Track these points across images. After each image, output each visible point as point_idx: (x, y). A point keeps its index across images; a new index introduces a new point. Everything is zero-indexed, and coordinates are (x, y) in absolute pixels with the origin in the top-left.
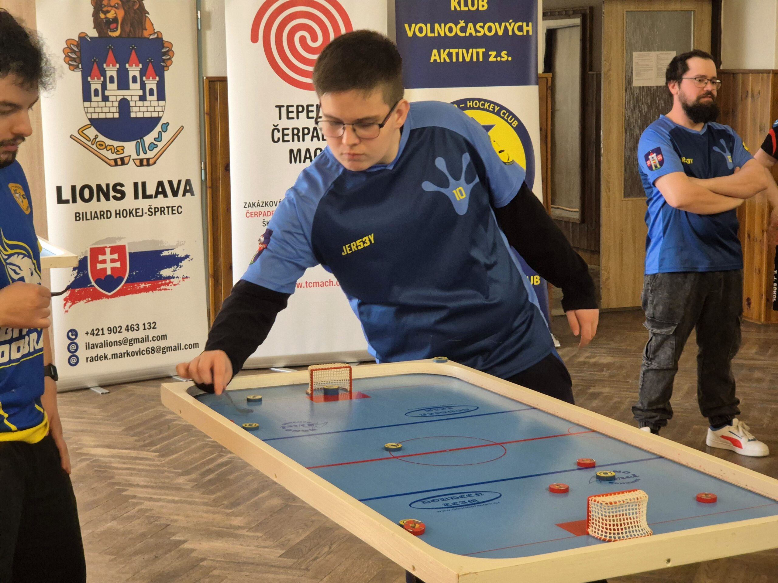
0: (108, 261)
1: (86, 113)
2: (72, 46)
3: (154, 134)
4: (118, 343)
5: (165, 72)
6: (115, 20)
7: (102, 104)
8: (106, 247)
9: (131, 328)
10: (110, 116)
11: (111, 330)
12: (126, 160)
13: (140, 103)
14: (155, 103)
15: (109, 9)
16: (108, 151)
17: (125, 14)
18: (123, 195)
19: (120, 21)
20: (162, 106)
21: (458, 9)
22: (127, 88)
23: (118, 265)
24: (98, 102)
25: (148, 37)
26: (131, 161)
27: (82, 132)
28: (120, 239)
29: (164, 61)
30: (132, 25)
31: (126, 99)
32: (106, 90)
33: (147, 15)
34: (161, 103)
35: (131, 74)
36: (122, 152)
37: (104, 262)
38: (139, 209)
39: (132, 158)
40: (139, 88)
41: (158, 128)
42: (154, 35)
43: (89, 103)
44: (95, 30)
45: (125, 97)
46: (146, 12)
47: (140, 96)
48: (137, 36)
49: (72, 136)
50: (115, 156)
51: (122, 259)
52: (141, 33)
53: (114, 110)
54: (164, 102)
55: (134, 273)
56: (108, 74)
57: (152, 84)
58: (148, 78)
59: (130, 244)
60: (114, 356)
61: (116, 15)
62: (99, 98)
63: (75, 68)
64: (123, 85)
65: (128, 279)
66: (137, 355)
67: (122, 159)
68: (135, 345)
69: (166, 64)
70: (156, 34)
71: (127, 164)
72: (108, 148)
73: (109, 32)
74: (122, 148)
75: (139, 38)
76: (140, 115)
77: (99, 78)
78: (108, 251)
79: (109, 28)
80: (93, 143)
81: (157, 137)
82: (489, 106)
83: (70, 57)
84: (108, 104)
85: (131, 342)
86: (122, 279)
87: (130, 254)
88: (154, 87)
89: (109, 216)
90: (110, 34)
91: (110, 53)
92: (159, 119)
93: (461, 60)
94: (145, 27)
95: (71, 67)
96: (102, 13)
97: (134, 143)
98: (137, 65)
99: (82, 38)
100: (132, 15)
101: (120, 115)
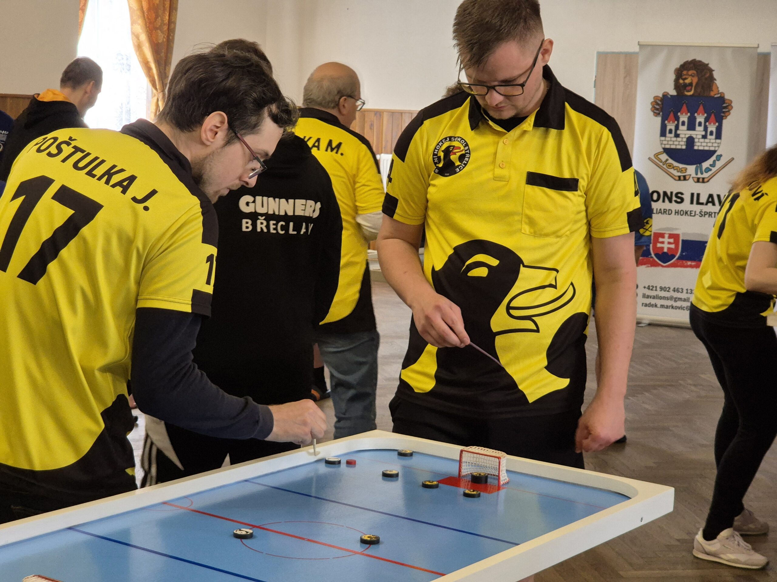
0: (666, 243)
1: (661, 144)
2: (657, 100)
3: (710, 161)
4: (666, 299)
5: (724, 120)
6: (691, 84)
7: (675, 139)
8: (665, 233)
9: (677, 290)
10: (679, 147)
11: (662, 289)
12: (687, 178)
13: (702, 140)
14: (714, 141)
15: (687, 77)
16: (675, 170)
17: (699, 80)
18: (682, 200)
19: (694, 84)
20: (718, 143)
22: (694, 129)
23: (673, 246)
24: (671, 137)
25: (714, 96)
26: (691, 179)
27: (657, 156)
28: (676, 229)
29: (724, 112)
30: (703, 88)
31: (692, 137)
32: (678, 130)
33: (714, 81)
34: (718, 141)
35: (698, 121)
36: (685, 171)
37: (663, 243)
38: (692, 211)
39: (692, 176)
40: (703, 130)
41: (714, 158)
42: (719, 95)
43: (664, 138)
45: (692, 135)
47: (702, 135)
48: (705, 95)
49: (650, 158)
50: (679, 174)
51: (676, 242)
52: (708, 93)
54: (720, 140)
55: (684, 254)
56: (681, 120)
57: (712, 128)
58: (710, 124)
59: (684, 234)
60: (662, 306)
61: (692, 81)
62: (673, 135)
63: (658, 115)
65: (679, 257)
66: (680, 308)
67: (684, 177)
68: (679, 301)
69: (725, 114)
71: (688, 180)
72: (675, 168)
74: (685, 169)
75: (707, 96)
76: (701, 148)
77: (673, 122)
78: (667, 236)
79: (685, 89)
80: (664, 164)
81: (712, 164)
83: (655, 107)
84: (679, 139)
85: (676, 300)
86: (674, 256)
87: (683, 241)
88: (714, 130)
89: (670, 213)
90: (686, 93)
91: (685, 106)
92: (714, 152)
94: (712, 89)
95: (655, 114)
96: (682, 79)
97: (694, 167)
98: (703, 114)
99: (665, 95)
100: (703, 81)
101: (687, 147)
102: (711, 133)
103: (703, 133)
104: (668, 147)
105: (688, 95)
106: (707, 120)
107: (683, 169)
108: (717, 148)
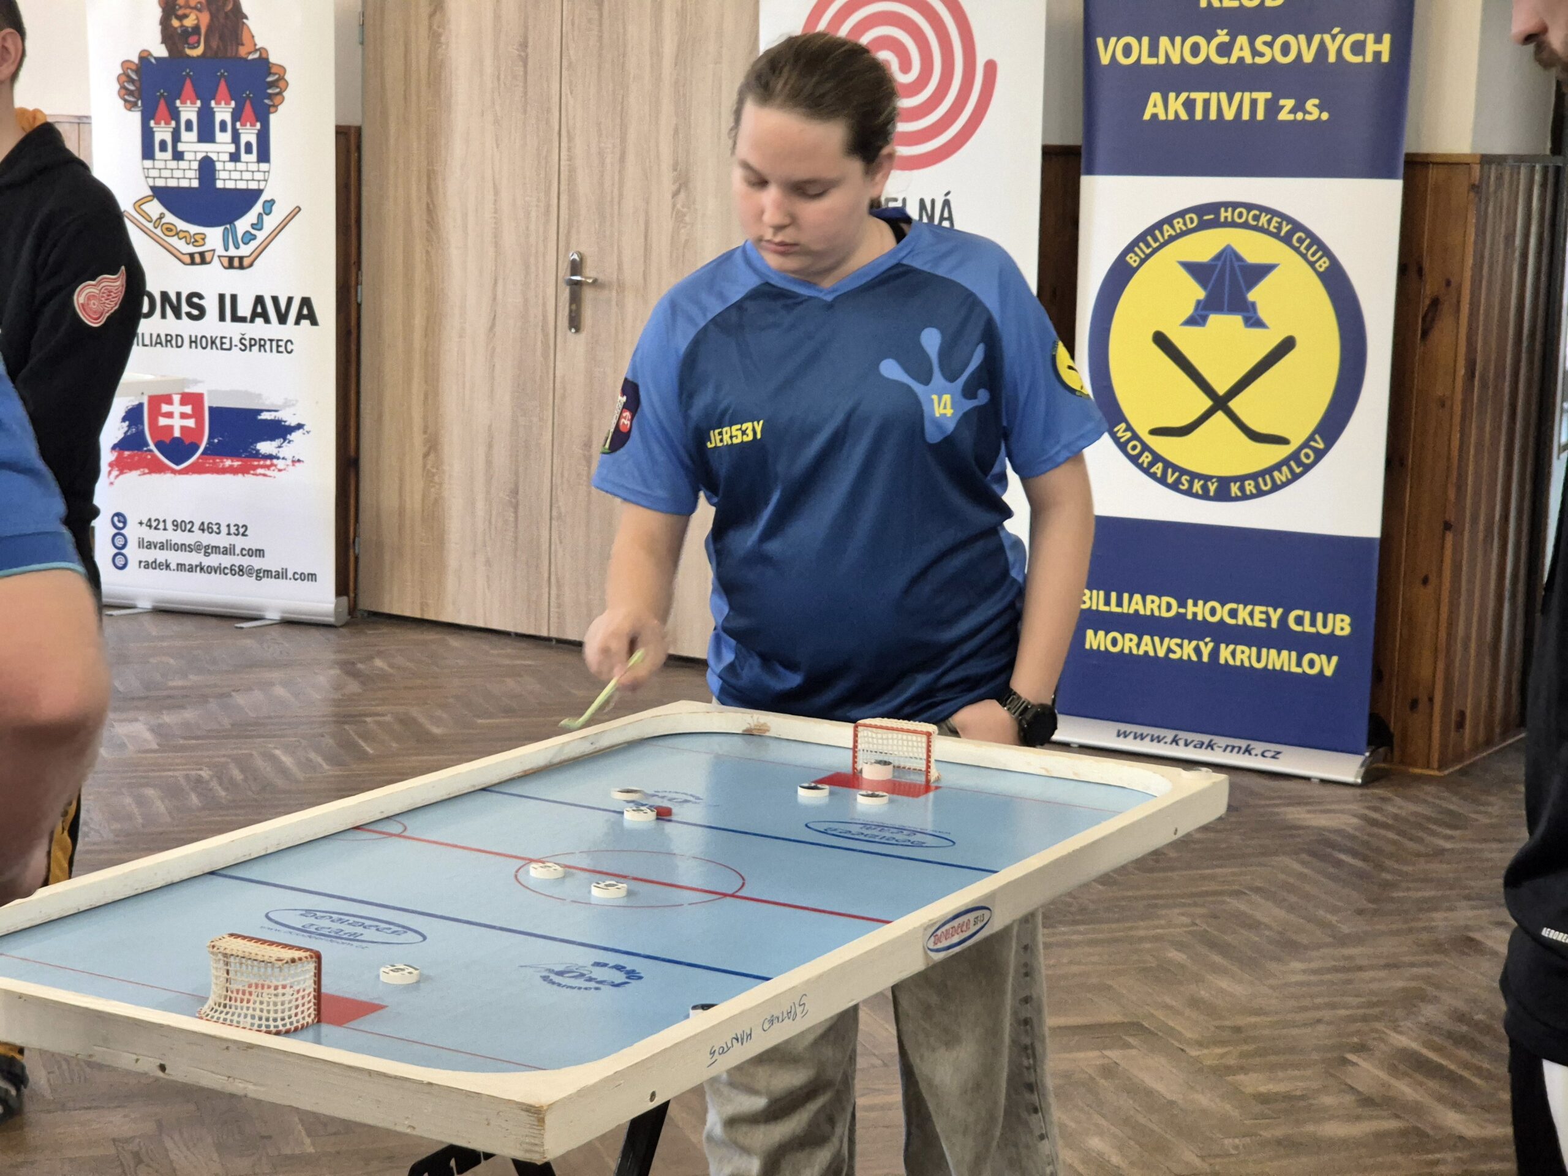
0: (177, 415)
1: (146, 177)
2: (128, 70)
3: (251, 217)
4: (188, 548)
5: (272, 116)
6: (196, 29)
7: (173, 164)
8: (172, 393)
9: (208, 528)
10: (184, 184)
11: (176, 525)
12: (208, 256)
13: (230, 166)
14: (254, 167)
15: (187, 11)
16: (180, 239)
17: (212, 20)
18: (202, 312)
19: (203, 31)
20: (265, 172)
22: (213, 140)
24: (166, 161)
25: (248, 56)
26: (216, 259)
27: (140, 206)
28: (196, 382)
29: (270, 96)
30: (222, 38)
31: (210, 158)
32: (180, 141)
33: (245, 21)
34: (264, 166)
35: (219, 117)
36: (201, 242)
37: (170, 415)
38: (225, 338)
39: (217, 253)
40: (230, 141)
41: (258, 208)
42: (256, 53)
43: (151, 162)
45: (210, 155)
46: (243, 16)
47: (231, 155)
48: (229, 55)
50: (191, 249)
51: (197, 414)
52: (234, 50)
53: (192, 174)
54: (268, 165)
55: (216, 441)
56: (184, 117)
57: (249, 135)
58: (244, 125)
59: (210, 392)
60: (181, 567)
61: (198, 21)
62: (168, 155)
63: (133, 107)
64: (206, 135)
65: (206, 449)
66: (216, 572)
67: (202, 254)
68: (213, 556)
69: (272, 101)
73: (186, 49)
74: (203, 236)
75: (231, 57)
76: (230, 185)
77: (167, 123)
79: (186, 42)
80: (156, 225)
81: (255, 221)
83: (126, 89)
84: (183, 164)
85: (209, 550)
86: (197, 448)
87: (211, 409)
88: (253, 140)
89: (179, 344)
90: (189, 52)
92: (258, 193)
93: (1213, 116)
94: (242, 41)
95: (127, 105)
96: (176, 18)
97: (220, 230)
98: (228, 103)
99: (145, 58)
100: (222, 20)
101: (200, 183)
102: (249, 149)
103: (232, 148)
104: (160, 183)
105: (193, 58)
106: (236, 116)
107: (197, 237)
108: (264, 183)
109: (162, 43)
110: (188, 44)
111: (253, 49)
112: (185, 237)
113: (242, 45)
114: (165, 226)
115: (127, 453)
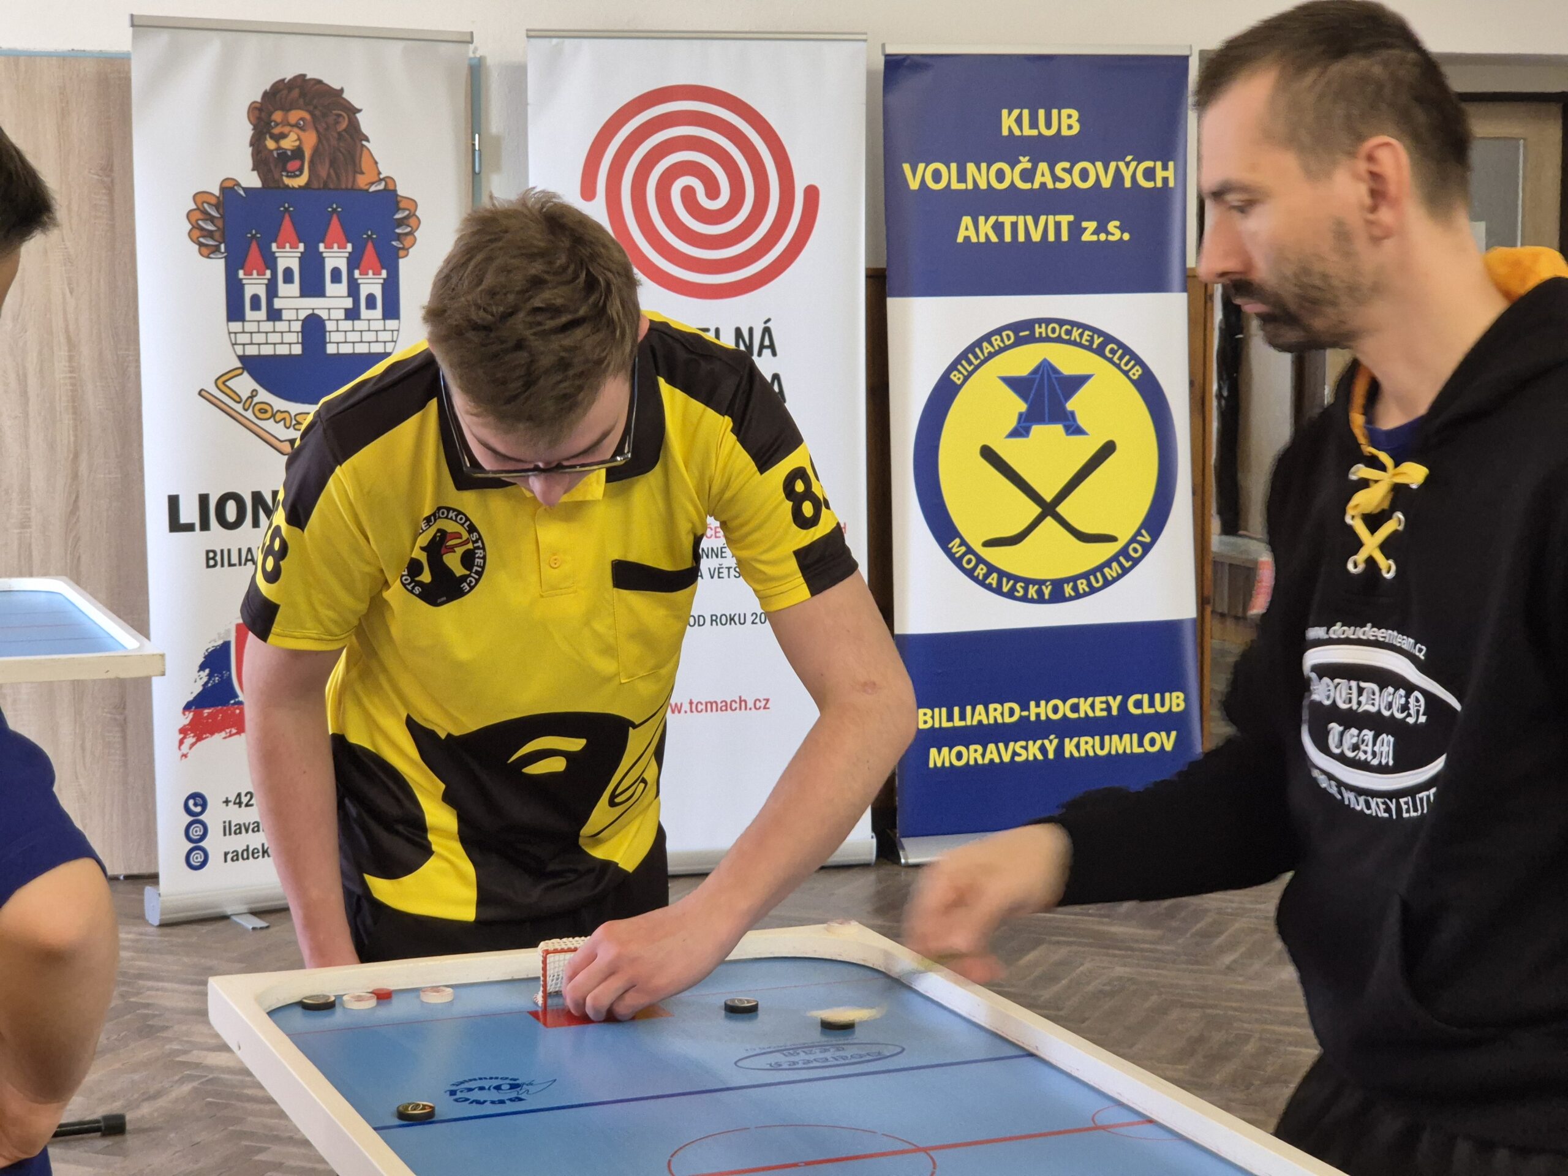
1: (233, 345)
2: (206, 206)
5: (401, 261)
14: (379, 325)
15: (286, 129)
17: (320, 140)
19: (307, 155)
20: (392, 331)
21: (1017, 132)
22: (320, 292)
24: (259, 321)
25: (366, 187)
29: (398, 237)
30: (333, 163)
31: (318, 317)
32: (276, 296)
33: (364, 143)
34: (391, 324)
35: (330, 264)
40: (346, 294)
42: (380, 184)
43: (240, 324)
44: (255, 173)
46: (363, 138)
47: (346, 310)
48: (343, 186)
49: (203, 393)
52: (351, 180)
53: (293, 338)
54: (396, 322)
57: (371, 285)
58: (364, 273)
61: (301, 143)
63: (213, 252)
69: (402, 243)
70: (383, 184)
73: (285, 179)
75: (347, 189)
77: (261, 273)
79: (284, 169)
80: (247, 406)
82: (1081, 335)
88: (377, 291)
90: (287, 181)
91: (287, 222)
93: (1021, 238)
94: (361, 169)
95: (204, 250)
96: (271, 137)
98: (342, 247)
99: (229, 189)
100: (334, 142)
101: (304, 349)
102: (371, 302)
103: (349, 303)
104: (252, 351)
105: (294, 188)
106: (354, 262)
107: (300, 418)
108: (394, 343)
109: (253, 170)
110: (288, 172)
111: (376, 179)
112: (284, 419)
113: (362, 173)
114: (258, 407)
115: (206, 712)
